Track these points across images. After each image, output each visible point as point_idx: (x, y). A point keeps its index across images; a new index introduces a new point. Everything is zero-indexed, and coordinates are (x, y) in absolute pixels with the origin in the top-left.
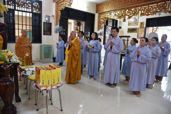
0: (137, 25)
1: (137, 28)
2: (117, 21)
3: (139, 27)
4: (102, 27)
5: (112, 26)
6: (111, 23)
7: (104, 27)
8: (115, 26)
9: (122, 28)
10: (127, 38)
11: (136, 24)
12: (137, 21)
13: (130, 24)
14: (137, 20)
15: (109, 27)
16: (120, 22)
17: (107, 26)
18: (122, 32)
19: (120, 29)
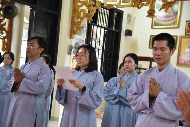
0: (178, 27)
1: (177, 37)
2: (120, 14)
3: (184, 34)
4: (83, 27)
5: (106, 25)
6: (106, 18)
7: (85, 29)
8: (114, 28)
9: (134, 34)
10: (148, 63)
11: (174, 23)
12: (176, 17)
13: (156, 25)
14: (177, 13)
15: (99, 29)
16: (129, 16)
17: (95, 27)
18: (134, 45)
19: (129, 37)
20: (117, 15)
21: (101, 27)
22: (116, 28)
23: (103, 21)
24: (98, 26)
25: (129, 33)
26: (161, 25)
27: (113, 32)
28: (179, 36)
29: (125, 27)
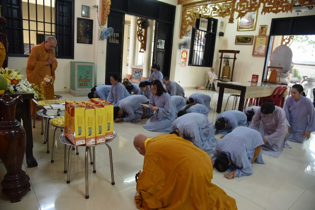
0: (254, 30)
1: (253, 36)
2: (216, 21)
3: (258, 35)
4: (189, 31)
5: (206, 30)
6: (206, 25)
7: (191, 32)
8: (211, 32)
9: (225, 35)
10: (234, 54)
11: (252, 27)
12: (253, 23)
13: (240, 28)
14: (254, 20)
15: (200, 32)
16: (222, 23)
17: (198, 31)
18: (225, 43)
19: (222, 37)
20: (214, 23)
21: (202, 31)
22: (213, 31)
23: (203, 27)
24: (200, 30)
25: (222, 34)
26: (243, 28)
27: (211, 33)
28: (254, 36)
29: (219, 30)
